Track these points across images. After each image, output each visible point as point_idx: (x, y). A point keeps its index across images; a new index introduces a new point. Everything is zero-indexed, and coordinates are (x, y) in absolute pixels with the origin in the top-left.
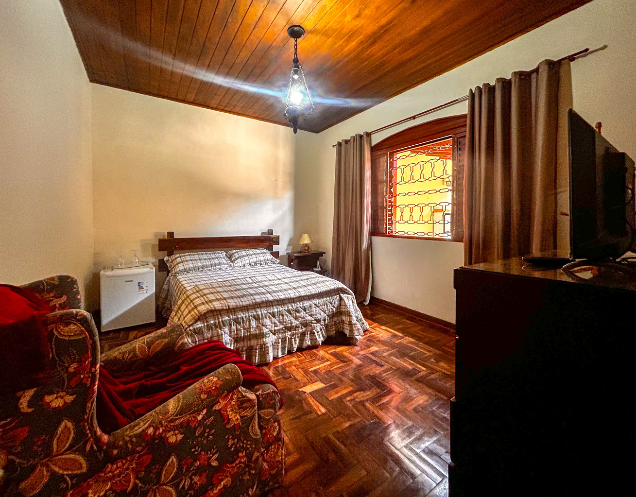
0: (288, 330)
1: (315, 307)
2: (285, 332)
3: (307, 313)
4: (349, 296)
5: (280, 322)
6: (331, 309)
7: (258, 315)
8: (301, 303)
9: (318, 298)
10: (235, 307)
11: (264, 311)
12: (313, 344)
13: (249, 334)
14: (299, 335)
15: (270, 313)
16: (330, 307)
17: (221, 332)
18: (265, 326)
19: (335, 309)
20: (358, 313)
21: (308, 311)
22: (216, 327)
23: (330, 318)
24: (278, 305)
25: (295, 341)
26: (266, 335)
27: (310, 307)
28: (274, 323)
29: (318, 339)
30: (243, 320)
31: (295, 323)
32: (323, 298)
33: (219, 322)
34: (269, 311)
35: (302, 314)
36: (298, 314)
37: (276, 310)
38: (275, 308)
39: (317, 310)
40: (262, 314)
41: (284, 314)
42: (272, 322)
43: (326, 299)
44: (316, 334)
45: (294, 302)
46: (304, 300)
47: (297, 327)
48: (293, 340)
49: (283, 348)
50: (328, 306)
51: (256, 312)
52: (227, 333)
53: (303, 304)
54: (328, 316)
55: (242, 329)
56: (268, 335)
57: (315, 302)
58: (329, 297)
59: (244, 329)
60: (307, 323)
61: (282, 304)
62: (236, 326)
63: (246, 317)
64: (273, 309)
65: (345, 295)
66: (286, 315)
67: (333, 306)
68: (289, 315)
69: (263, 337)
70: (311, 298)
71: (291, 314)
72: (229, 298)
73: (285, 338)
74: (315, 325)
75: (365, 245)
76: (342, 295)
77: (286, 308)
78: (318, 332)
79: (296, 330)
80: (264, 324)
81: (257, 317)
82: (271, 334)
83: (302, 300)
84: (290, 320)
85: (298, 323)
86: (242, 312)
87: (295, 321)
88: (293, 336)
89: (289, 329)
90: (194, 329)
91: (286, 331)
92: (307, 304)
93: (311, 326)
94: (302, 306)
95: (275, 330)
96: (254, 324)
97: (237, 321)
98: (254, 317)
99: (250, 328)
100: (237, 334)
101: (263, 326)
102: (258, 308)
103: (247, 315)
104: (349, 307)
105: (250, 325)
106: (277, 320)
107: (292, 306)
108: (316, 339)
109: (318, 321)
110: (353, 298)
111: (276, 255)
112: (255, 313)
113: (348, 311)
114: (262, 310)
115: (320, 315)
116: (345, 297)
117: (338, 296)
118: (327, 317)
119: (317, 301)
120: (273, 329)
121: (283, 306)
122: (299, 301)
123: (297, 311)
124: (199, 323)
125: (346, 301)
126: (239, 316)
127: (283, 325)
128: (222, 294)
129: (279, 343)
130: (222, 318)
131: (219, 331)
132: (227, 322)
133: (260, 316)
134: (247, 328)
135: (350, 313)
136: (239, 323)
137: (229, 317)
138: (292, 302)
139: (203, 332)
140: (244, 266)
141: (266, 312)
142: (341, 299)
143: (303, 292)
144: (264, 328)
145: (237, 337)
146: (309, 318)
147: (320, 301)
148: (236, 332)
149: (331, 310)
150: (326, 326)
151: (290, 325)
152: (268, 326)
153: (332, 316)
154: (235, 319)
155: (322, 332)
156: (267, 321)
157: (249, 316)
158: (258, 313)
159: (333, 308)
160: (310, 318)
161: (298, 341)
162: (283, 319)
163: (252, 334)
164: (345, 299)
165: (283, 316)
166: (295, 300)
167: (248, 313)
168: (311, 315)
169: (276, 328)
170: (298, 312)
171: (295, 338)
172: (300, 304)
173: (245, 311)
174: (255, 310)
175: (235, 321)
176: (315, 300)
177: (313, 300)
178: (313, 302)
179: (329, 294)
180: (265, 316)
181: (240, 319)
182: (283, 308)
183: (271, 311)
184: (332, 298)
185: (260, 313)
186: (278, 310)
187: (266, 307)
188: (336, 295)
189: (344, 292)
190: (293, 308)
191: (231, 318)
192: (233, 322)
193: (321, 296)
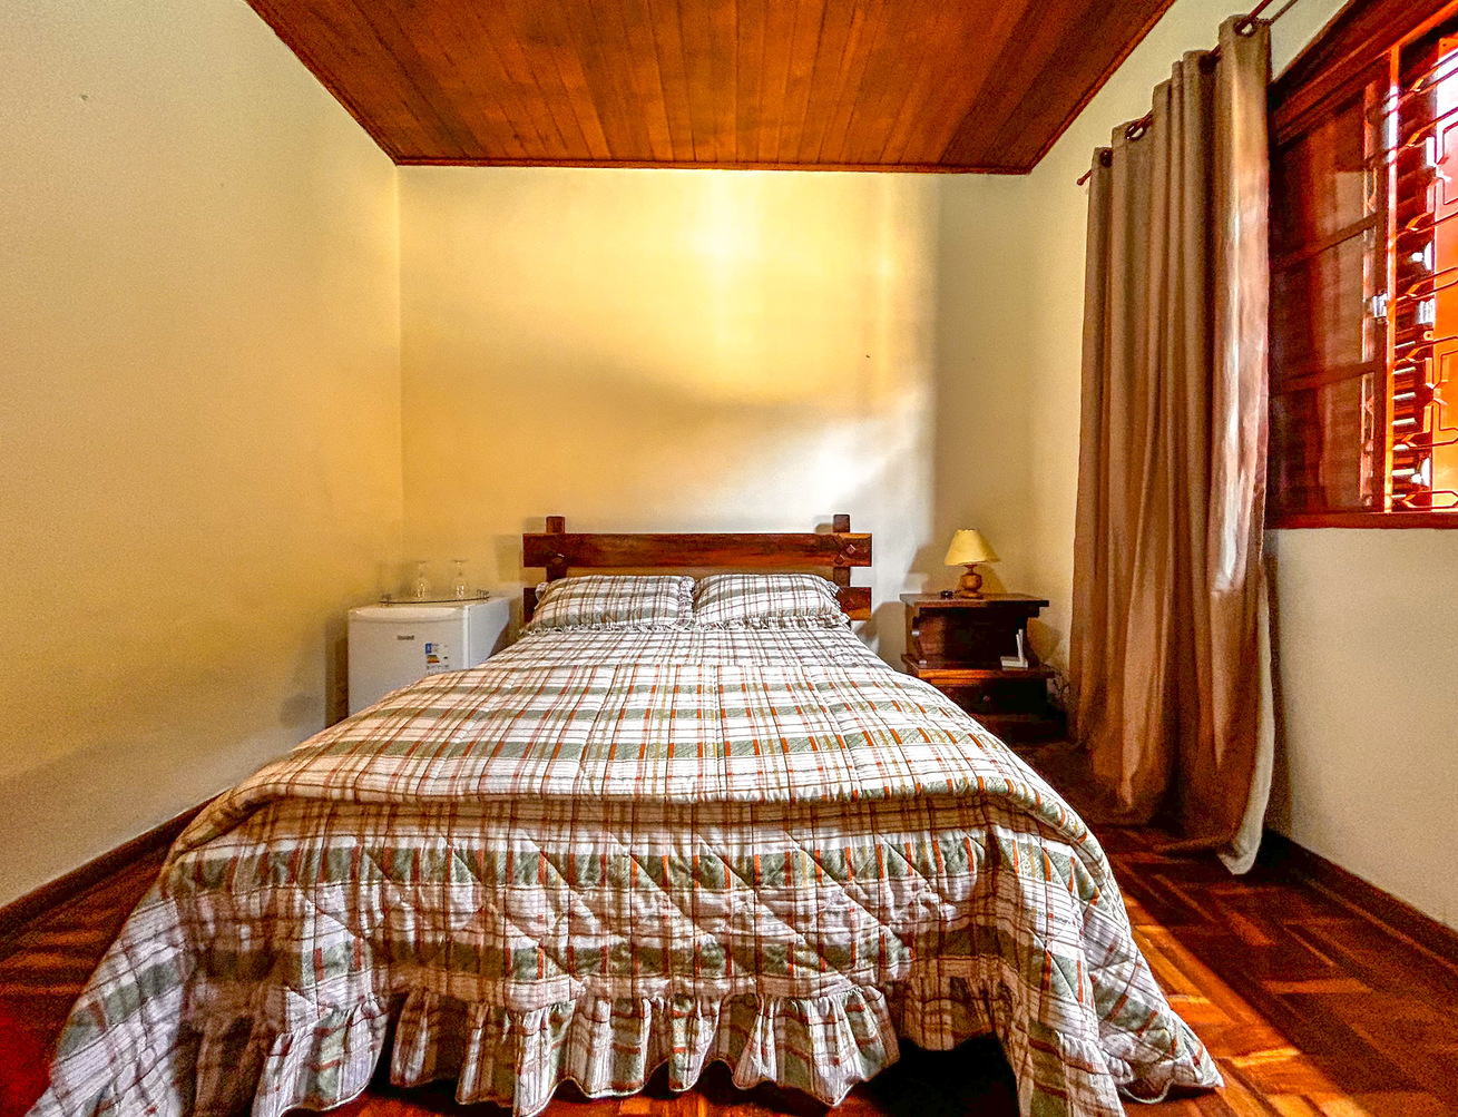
0: (651, 965)
1: (818, 877)
2: (633, 973)
3: (761, 899)
4: (1054, 847)
5: (601, 915)
6: (927, 904)
7: (490, 857)
8: (734, 837)
9: (846, 829)
10: (383, 797)
11: (525, 842)
12: (795, 1083)
13: (441, 938)
14: (716, 1007)
15: (554, 860)
16: (918, 889)
17: (302, 906)
18: (521, 920)
19: (948, 907)
21: (771, 892)
22: (293, 878)
23: (923, 956)
24: (606, 824)
25: (691, 1031)
26: (518, 966)
27: (788, 867)
28: (571, 915)
29: (824, 1070)
30: (416, 861)
31: (687, 935)
32: (875, 830)
33: (310, 852)
34: (551, 850)
35: (735, 897)
36: (706, 897)
37: (584, 849)
38: (583, 835)
39: (828, 892)
40: (510, 855)
41: (625, 874)
42: (557, 908)
43: (894, 839)
44: (817, 1031)
45: (695, 826)
46: (754, 822)
47: (698, 961)
48: (679, 1026)
49: (623, 1054)
50: (907, 884)
51: (485, 838)
52: (335, 915)
53: (743, 845)
54: (907, 939)
55: (407, 907)
56: (535, 971)
57: (821, 845)
58: (920, 831)
59: (418, 910)
60: (759, 957)
61: (622, 823)
62: (383, 891)
63: (432, 852)
64: (574, 840)
65: (1025, 839)
66: (637, 884)
67: (939, 891)
68: (654, 888)
69: (507, 974)
70: (802, 820)
71: (665, 884)
73: (635, 1001)
74: (813, 974)
76: (1004, 834)
77: (644, 851)
78: (828, 1020)
79: (696, 978)
80: (514, 907)
81: (483, 865)
82: (551, 967)
83: (741, 824)
84: (662, 918)
85: (705, 939)
86: (421, 826)
87: (689, 928)
88: (681, 998)
89: (663, 961)
90: (199, 865)
91: (640, 966)
92: (768, 846)
93: (790, 972)
94: (734, 852)
95: (570, 950)
96: (464, 895)
97: (387, 865)
98: (472, 860)
99: (446, 914)
100: (387, 926)
101: (507, 915)
102: (499, 819)
103: (442, 844)
104: (1041, 924)
105: (445, 896)
106: (587, 903)
107: (678, 844)
108: (811, 1061)
109: (835, 958)
110: (1093, 865)
112: (477, 845)
114: (519, 833)
115: (849, 924)
116: (1023, 855)
117: (981, 836)
118: (895, 944)
119: (835, 845)
120: (562, 944)
121: (627, 837)
122: (726, 825)
123: (701, 875)
125: (1032, 887)
126: (403, 844)
127: (621, 934)
129: (595, 1019)
130: (329, 837)
131: (299, 895)
132: (339, 863)
133: (500, 866)
134: (433, 912)
136: (398, 879)
137: (361, 837)
138: (682, 824)
141: (533, 848)
142: (995, 858)
143: (747, 780)
144: (512, 930)
145: (387, 942)
146: (772, 928)
147: (853, 844)
148: (379, 916)
149: (922, 910)
150: (898, 995)
151: (656, 943)
152: (533, 926)
153: (933, 943)
154: (382, 850)
155: (858, 1027)
156: (533, 899)
157: (448, 853)
158: (491, 846)
159: (934, 898)
160: (783, 931)
161: (706, 1034)
162: (618, 905)
163: (457, 946)
164: (1026, 866)
165: (618, 885)
166: (703, 817)
167: (449, 838)
168: (790, 918)
169: (580, 943)
170: (711, 883)
171: (692, 1016)
172: (721, 845)
173: (438, 826)
174: (482, 827)
175: (381, 867)
176: (821, 833)
177: (807, 833)
178: (808, 845)
179: (918, 810)
180: (526, 868)
181: (399, 861)
182: (626, 849)
183: (558, 847)
184: (934, 844)
185: (501, 847)
186: (595, 849)
187: (539, 825)
188: (963, 828)
189: (1022, 820)
190: (681, 857)
191: (368, 845)
192: (371, 867)
193: (867, 820)
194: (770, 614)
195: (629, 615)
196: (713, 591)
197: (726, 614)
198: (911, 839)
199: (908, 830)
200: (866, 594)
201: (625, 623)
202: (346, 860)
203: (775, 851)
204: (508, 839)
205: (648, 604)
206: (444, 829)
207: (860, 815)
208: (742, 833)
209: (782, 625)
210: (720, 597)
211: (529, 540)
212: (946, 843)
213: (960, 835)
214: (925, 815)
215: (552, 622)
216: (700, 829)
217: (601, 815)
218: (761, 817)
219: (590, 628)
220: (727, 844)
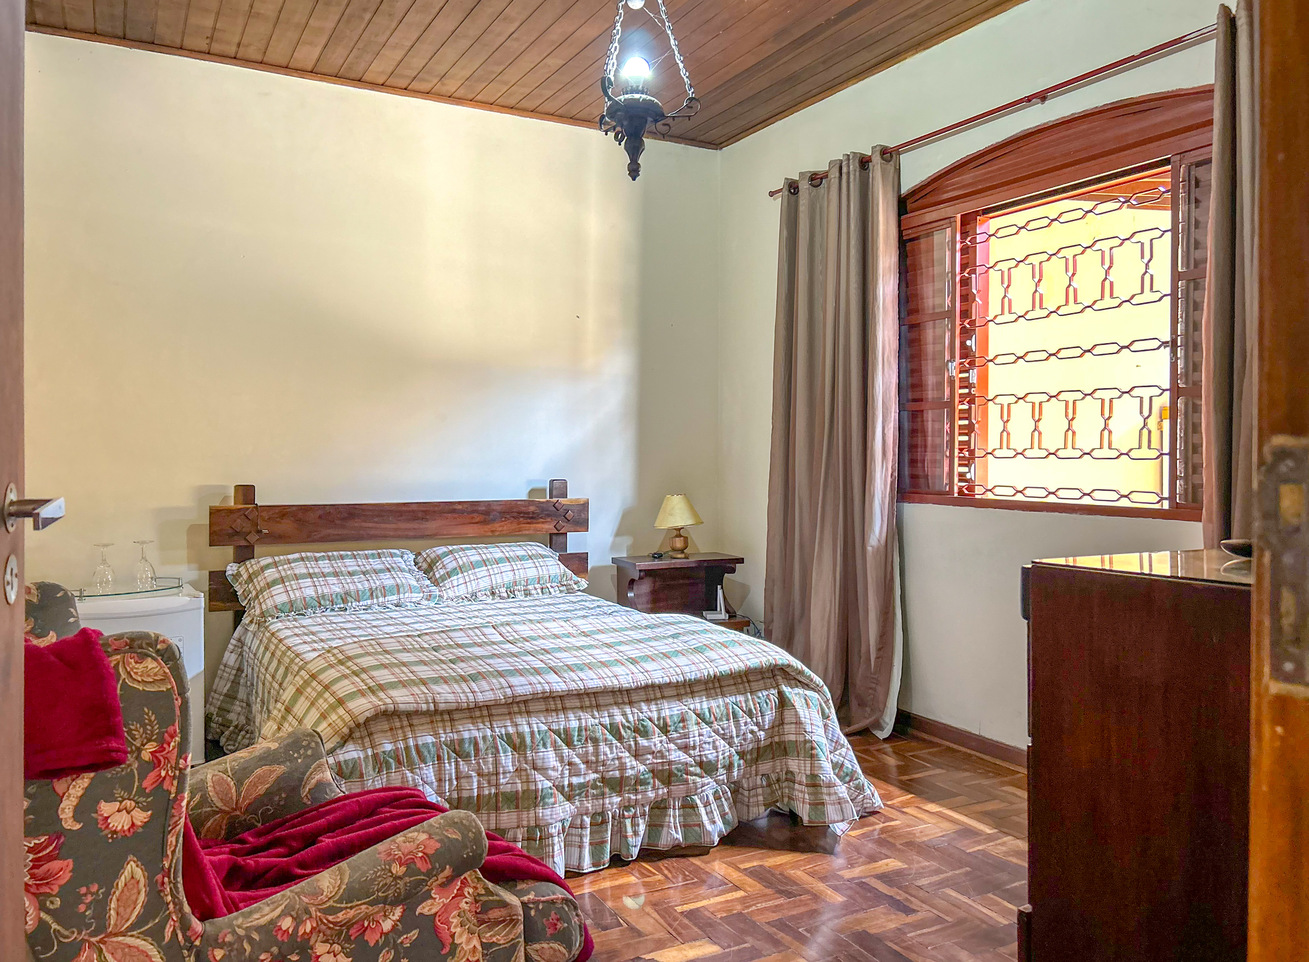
0: (612, 789)
1: (698, 724)
2: (603, 795)
3: (671, 740)
4: (809, 693)
5: (586, 762)
6: (752, 732)
7: (521, 735)
8: (653, 707)
9: (708, 696)
10: (454, 706)
11: (538, 724)
12: (692, 841)
13: (493, 791)
14: (647, 809)
15: (557, 733)
16: (747, 725)
17: (414, 780)
18: (543, 770)
19: (762, 733)
20: (844, 750)
21: (675, 735)
22: (399, 762)
23: (749, 764)
24: (582, 708)
25: (635, 825)
26: (543, 798)
27: (683, 720)
28: (570, 764)
29: (709, 827)
30: (476, 744)
31: (635, 767)
32: (723, 695)
33: (407, 748)
34: (555, 727)
35: (657, 741)
36: (643, 742)
37: (574, 724)
38: (571, 716)
39: (704, 731)
40: (532, 733)
41: (599, 735)
42: (561, 760)
43: (733, 699)
44: (702, 811)
45: (631, 704)
46: (663, 697)
47: (639, 781)
48: (628, 822)
49: (598, 845)
50: (742, 722)
51: (516, 726)
52: (430, 784)
53: (659, 711)
54: (742, 754)
55: (474, 774)
56: (552, 800)
57: (698, 706)
58: (745, 693)
59: (479, 775)
60: (671, 774)
61: (591, 706)
62: (457, 763)
63: (484, 738)
64: (567, 719)
65: (797, 690)
66: (606, 740)
67: (757, 724)
68: (615, 742)
69: (536, 806)
70: (685, 693)
71: (620, 738)
72: (435, 681)
73: (603, 813)
74: (698, 779)
75: (877, 530)
76: (786, 689)
77: (606, 721)
78: (707, 804)
79: (636, 792)
80: (539, 763)
81: (517, 742)
82: (561, 797)
83: (656, 699)
84: (619, 758)
85: (642, 768)
86: (473, 724)
87: (634, 763)
88: (627, 808)
89: (618, 785)
90: (339, 764)
91: (607, 790)
92: (671, 710)
93: (687, 781)
94: (655, 715)
95: (570, 785)
96: (507, 760)
97: (458, 750)
98: (509, 739)
99: (497, 774)
100: (459, 789)
101: (535, 769)
102: (520, 713)
103: (489, 732)
104: (809, 729)
105: (496, 763)
106: (578, 755)
108: (701, 825)
109: (707, 768)
110: (826, 702)
111: (577, 563)
112: (511, 730)
113: (806, 742)
114: (534, 720)
115: (715, 748)
116: (796, 698)
117: (775, 692)
118: (736, 757)
120: (566, 783)
121: (596, 714)
122: (648, 701)
123: (641, 731)
124: (350, 746)
125: (802, 711)
126: (465, 736)
127: (596, 772)
128: (414, 668)
129: (582, 827)
130: (416, 737)
131: (409, 775)
132: (429, 752)
133: (528, 740)
134: (489, 774)
135: (813, 748)
136: (465, 756)
137: (436, 735)
138: (624, 703)
139: (362, 776)
140: (474, 595)
141: (544, 728)
142: (783, 702)
143: (658, 674)
144: (539, 777)
145: (459, 799)
146: (677, 755)
147: (713, 704)
148: (455, 783)
149: (750, 736)
150: (736, 789)
151: (617, 774)
152: (551, 773)
153: (755, 755)
154: (452, 742)
155: (720, 807)
156: (550, 757)
157: (494, 738)
158: (520, 729)
159: (755, 728)
160: (682, 756)
161: (642, 828)
162: (597, 753)
163: (503, 794)
164: (798, 703)
165: (595, 741)
166: (635, 697)
167: (492, 728)
168: (685, 748)
169: (575, 780)
170: (645, 734)
171: (634, 817)
172: (649, 711)
173: (483, 723)
174: (511, 719)
175: (454, 751)
176: (697, 700)
177: (690, 701)
178: (692, 707)
179: (743, 683)
180: (542, 739)
181: (467, 745)
182: (597, 721)
183: (559, 725)
184: (753, 699)
185: (526, 729)
186: (580, 723)
187: (545, 714)
188: (766, 689)
189: (793, 682)
190: (628, 721)
191: (443, 739)
192: (448, 753)
193: (718, 690)
195: (371, 593)
198: (741, 698)
199: (739, 693)
202: (433, 750)
203: (676, 712)
204: (529, 724)
206: (488, 724)
207: (714, 688)
208: (657, 704)
211: (215, 513)
212: (759, 698)
213: (765, 693)
214: (747, 685)
216: (635, 705)
217: (578, 704)
218: (666, 694)
220: (651, 711)
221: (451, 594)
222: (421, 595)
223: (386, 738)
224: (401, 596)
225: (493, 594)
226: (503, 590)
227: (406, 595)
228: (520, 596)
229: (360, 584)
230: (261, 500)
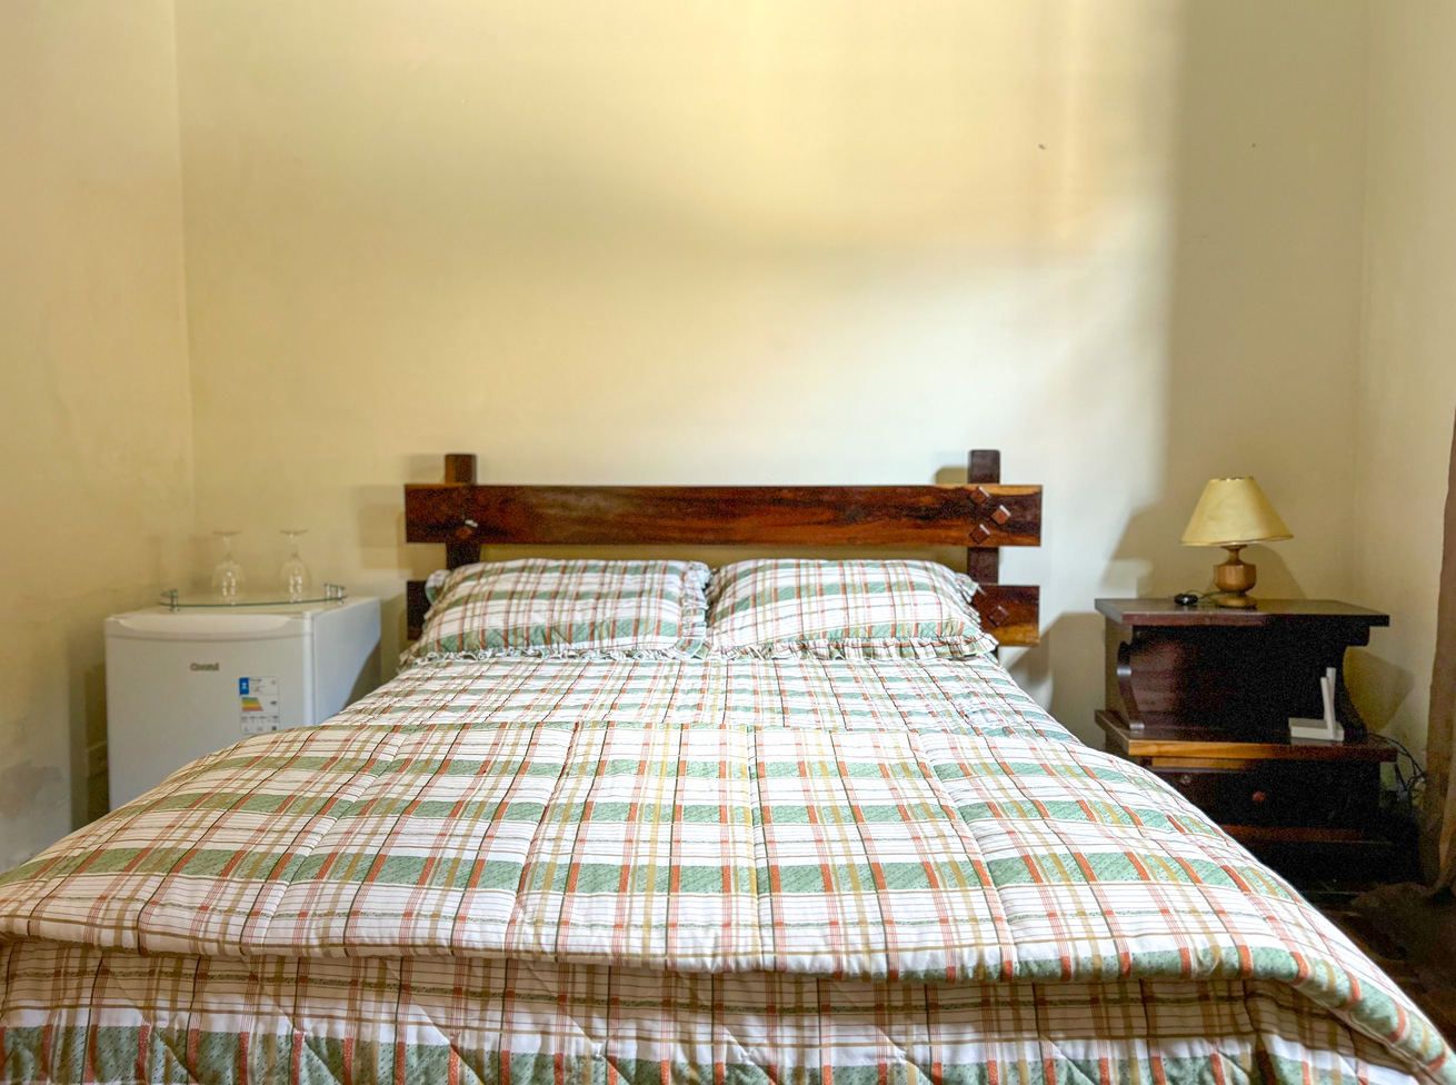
4: (1372, 1073)
7: (365, 1050)
8: (787, 1035)
9: (989, 1028)
10: (183, 946)
15: (474, 1059)
24: (562, 1001)
30: (241, 1055)
32: (1043, 1031)
33: (70, 1032)
34: (468, 1042)
37: (528, 1042)
40: (400, 1047)
43: (1078, 1049)
45: (717, 1011)
46: (824, 1009)
51: (357, 1019)
53: (802, 1047)
57: (943, 1054)
58: (1127, 1037)
61: (590, 1001)
63: (268, 1040)
64: (507, 1028)
70: (908, 1010)
76: (1287, 1049)
81: (355, 1065)
83: (799, 1011)
86: (249, 995)
92: (847, 1051)
94: (787, 1060)
97: (194, 1061)
102: (380, 987)
103: (283, 1027)
107: (688, 1042)
112: (342, 1030)
114: (414, 1012)
117: (1240, 1050)
119: (969, 1056)
121: (599, 1025)
122: (772, 1012)
126: (220, 1024)
130: (96, 1007)
132: (116, 1051)
137: (149, 1009)
138: (694, 1007)
141: (438, 1038)
147: (1001, 1055)
154: (184, 1034)
157: (294, 1041)
158: (367, 1033)
166: (732, 996)
167: (295, 1017)
173: (277, 996)
174: (352, 999)
175: (185, 1061)
176: (944, 1033)
177: (918, 1033)
178: (920, 1052)
179: (1123, 1001)
180: (426, 1072)
181: (216, 1053)
182: (597, 1047)
183: (480, 1039)
184: (1153, 1063)
185: (385, 1035)
186: (545, 1044)
187: (449, 1001)
188: (1209, 1036)
189: (1322, 1027)
190: (694, 1064)
191: (163, 1025)
192: (168, 1061)
193: (1028, 1013)
194: (847, 632)
195: (593, 630)
196: (743, 589)
197: (767, 633)
198: (1108, 1053)
199: (1104, 1033)
200: (1026, 598)
201: (586, 645)
202: (127, 1047)
203: (861, 1062)
204: (395, 1022)
205: (626, 611)
206: (287, 1002)
207: (1014, 1004)
208: (799, 1027)
209: (870, 653)
210: (755, 600)
211: (415, 495)
212: (1177, 1061)
213: (1202, 1049)
214: (1137, 1010)
215: (457, 642)
216: (729, 1018)
217: (553, 988)
218: (835, 1000)
219: (523, 653)
220: (774, 1046)
221: (726, 641)
222: (675, 639)
223: (36, 993)
224: (640, 638)
225: (804, 648)
226: (823, 642)
227: (649, 638)
228: (855, 657)
229: (582, 615)
230: (484, 478)
